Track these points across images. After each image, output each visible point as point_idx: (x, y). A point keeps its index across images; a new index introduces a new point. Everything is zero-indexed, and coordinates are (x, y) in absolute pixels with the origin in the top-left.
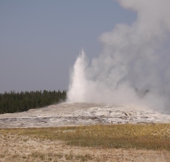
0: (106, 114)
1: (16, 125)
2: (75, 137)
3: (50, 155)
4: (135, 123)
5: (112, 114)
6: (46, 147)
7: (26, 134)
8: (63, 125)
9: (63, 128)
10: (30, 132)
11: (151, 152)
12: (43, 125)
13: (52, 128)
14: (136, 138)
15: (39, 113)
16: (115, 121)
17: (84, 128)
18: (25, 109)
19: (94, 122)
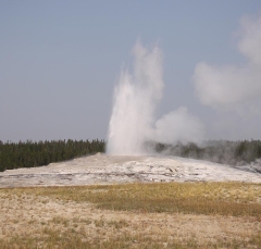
0: (145, 169)
1: (33, 182)
2: (108, 199)
3: (75, 220)
4: (181, 181)
5: (153, 170)
6: (70, 210)
7: (45, 194)
8: (92, 183)
9: (92, 188)
10: (51, 192)
11: (203, 217)
12: (67, 183)
13: (78, 187)
14: (183, 199)
15: (61, 168)
16: (158, 179)
17: (119, 187)
18: (45, 163)
19: (131, 180)
